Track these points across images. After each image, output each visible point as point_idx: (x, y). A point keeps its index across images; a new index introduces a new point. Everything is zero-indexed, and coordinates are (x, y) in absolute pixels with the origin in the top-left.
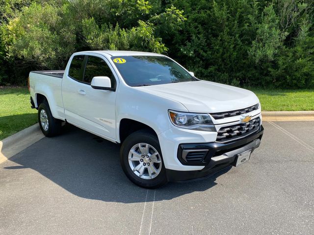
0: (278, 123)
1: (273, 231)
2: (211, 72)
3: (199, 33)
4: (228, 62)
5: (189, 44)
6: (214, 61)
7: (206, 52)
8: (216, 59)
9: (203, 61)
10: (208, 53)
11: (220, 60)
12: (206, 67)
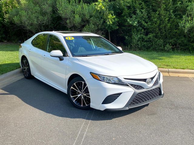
2: (150, 38)
3: (142, 8)
4: (163, 31)
5: (134, 16)
6: (153, 30)
7: (147, 23)
8: (154, 28)
9: (145, 29)
10: (149, 23)
11: (157, 29)
12: (147, 34)
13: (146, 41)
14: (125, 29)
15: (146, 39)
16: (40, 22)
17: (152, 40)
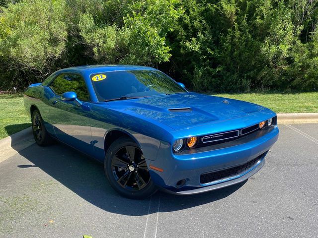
0: (296, 125)
1: (293, 235)
2: (219, 72)
3: (205, 29)
4: (238, 61)
5: (194, 39)
6: (222, 60)
7: (213, 50)
8: (224, 57)
9: (210, 59)
10: (217, 51)
11: (229, 58)
12: (214, 66)
13: (214, 77)
14: (182, 61)
15: (214, 74)
16: (49, 56)
17: (222, 74)
